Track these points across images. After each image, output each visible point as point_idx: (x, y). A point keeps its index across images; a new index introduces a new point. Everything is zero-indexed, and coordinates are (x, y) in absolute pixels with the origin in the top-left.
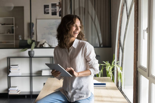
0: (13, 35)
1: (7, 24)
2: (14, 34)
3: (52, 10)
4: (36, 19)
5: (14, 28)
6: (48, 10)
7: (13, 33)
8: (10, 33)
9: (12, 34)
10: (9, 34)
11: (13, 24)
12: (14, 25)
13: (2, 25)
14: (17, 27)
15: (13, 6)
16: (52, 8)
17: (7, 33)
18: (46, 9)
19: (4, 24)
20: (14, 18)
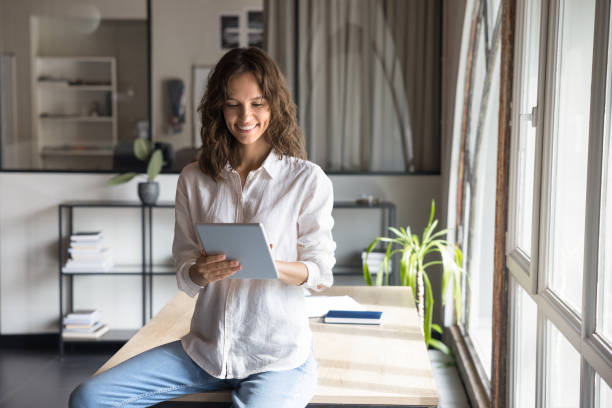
0: (111, 123)
1: (89, 83)
2: (114, 119)
3: (251, 35)
4: (193, 68)
5: (115, 97)
6: (236, 35)
7: (110, 114)
8: (100, 114)
9: (105, 119)
10: (95, 118)
11: (109, 83)
12: (114, 88)
13: (71, 84)
14: (131, 93)
15: (97, 16)
16: (250, 27)
17: (90, 114)
18: (230, 30)
19: (78, 83)
20: (113, 61)
